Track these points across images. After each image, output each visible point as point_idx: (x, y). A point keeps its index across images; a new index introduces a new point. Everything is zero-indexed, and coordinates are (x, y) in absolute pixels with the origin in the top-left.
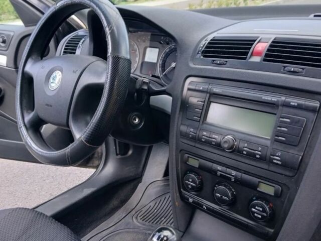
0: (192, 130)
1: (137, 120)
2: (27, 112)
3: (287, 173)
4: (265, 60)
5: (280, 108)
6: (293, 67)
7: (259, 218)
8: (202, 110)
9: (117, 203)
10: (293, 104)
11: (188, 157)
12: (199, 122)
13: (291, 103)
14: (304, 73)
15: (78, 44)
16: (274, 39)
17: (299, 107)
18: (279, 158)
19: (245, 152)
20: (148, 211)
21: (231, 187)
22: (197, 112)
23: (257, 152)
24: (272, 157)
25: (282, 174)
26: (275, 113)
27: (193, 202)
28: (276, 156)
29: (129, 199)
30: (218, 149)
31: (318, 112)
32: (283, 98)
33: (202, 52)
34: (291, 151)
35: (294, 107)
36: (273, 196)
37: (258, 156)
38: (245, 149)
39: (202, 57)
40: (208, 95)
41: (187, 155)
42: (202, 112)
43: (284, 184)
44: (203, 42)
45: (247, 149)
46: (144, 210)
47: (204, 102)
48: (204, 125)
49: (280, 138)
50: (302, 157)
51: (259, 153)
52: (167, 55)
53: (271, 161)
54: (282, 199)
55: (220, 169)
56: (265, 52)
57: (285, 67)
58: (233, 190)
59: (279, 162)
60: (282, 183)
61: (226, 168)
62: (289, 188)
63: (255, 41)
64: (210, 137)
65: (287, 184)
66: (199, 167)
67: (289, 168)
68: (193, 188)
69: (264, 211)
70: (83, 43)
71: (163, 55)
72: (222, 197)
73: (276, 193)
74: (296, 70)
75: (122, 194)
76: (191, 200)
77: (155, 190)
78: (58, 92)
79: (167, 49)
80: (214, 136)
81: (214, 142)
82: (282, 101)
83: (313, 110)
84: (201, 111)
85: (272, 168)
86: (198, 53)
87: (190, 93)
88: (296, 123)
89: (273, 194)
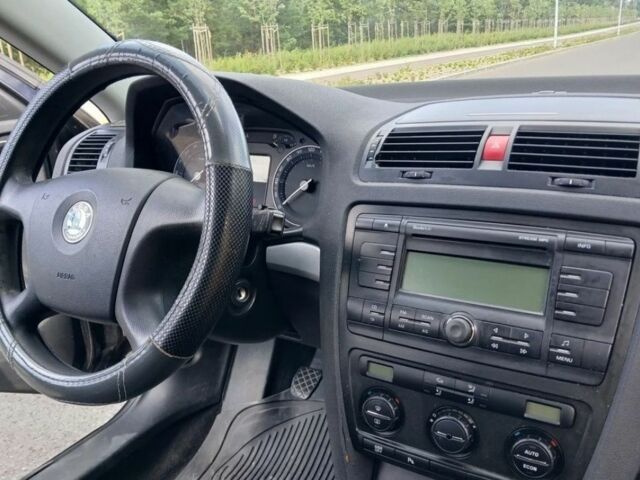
0: (375, 308)
1: (243, 295)
2: (8, 294)
3: (585, 380)
4: (511, 167)
5: (558, 255)
6: (570, 178)
7: (533, 471)
8: (392, 267)
9: (177, 456)
10: (583, 246)
11: (369, 362)
12: (388, 290)
13: (580, 245)
14: (593, 188)
15: (100, 151)
16: (519, 129)
17: (595, 252)
18: (566, 352)
19: (495, 346)
20: (239, 467)
21: (466, 417)
22: (382, 273)
23: (520, 343)
24: (552, 350)
25: (575, 383)
26: (548, 265)
27: (384, 451)
28: (563, 348)
29: (199, 446)
30: (436, 342)
31: (633, 258)
32: (561, 237)
33: (377, 158)
34: (590, 336)
35: (584, 252)
36: (558, 426)
37: (524, 351)
38: (494, 338)
39: (377, 166)
40: (402, 237)
41: (365, 359)
42: (392, 272)
43: (580, 401)
44: (374, 139)
45: (500, 339)
46: (231, 465)
47: (395, 252)
48: (400, 297)
49: (565, 312)
50: (613, 345)
51: (526, 344)
52: (289, 168)
53: (551, 360)
54: (578, 431)
55: (442, 382)
56: (509, 152)
57: (553, 178)
58: (471, 421)
59: (568, 360)
60: (574, 400)
61: (453, 380)
62: (590, 408)
63: (482, 133)
64: (415, 320)
65: (585, 400)
66: (394, 380)
67: (588, 369)
68: (384, 425)
69: (543, 456)
70: (110, 149)
71: (279, 168)
72: (449, 437)
73: (563, 419)
74: (579, 182)
75: (185, 439)
76: (379, 448)
77: (251, 423)
78: (88, 247)
79: (288, 157)
80: (424, 317)
81: (426, 328)
82: (559, 242)
83: (623, 256)
84: (390, 269)
85: (554, 372)
86: (368, 160)
87: (361, 235)
88: (594, 281)
89: (559, 423)
